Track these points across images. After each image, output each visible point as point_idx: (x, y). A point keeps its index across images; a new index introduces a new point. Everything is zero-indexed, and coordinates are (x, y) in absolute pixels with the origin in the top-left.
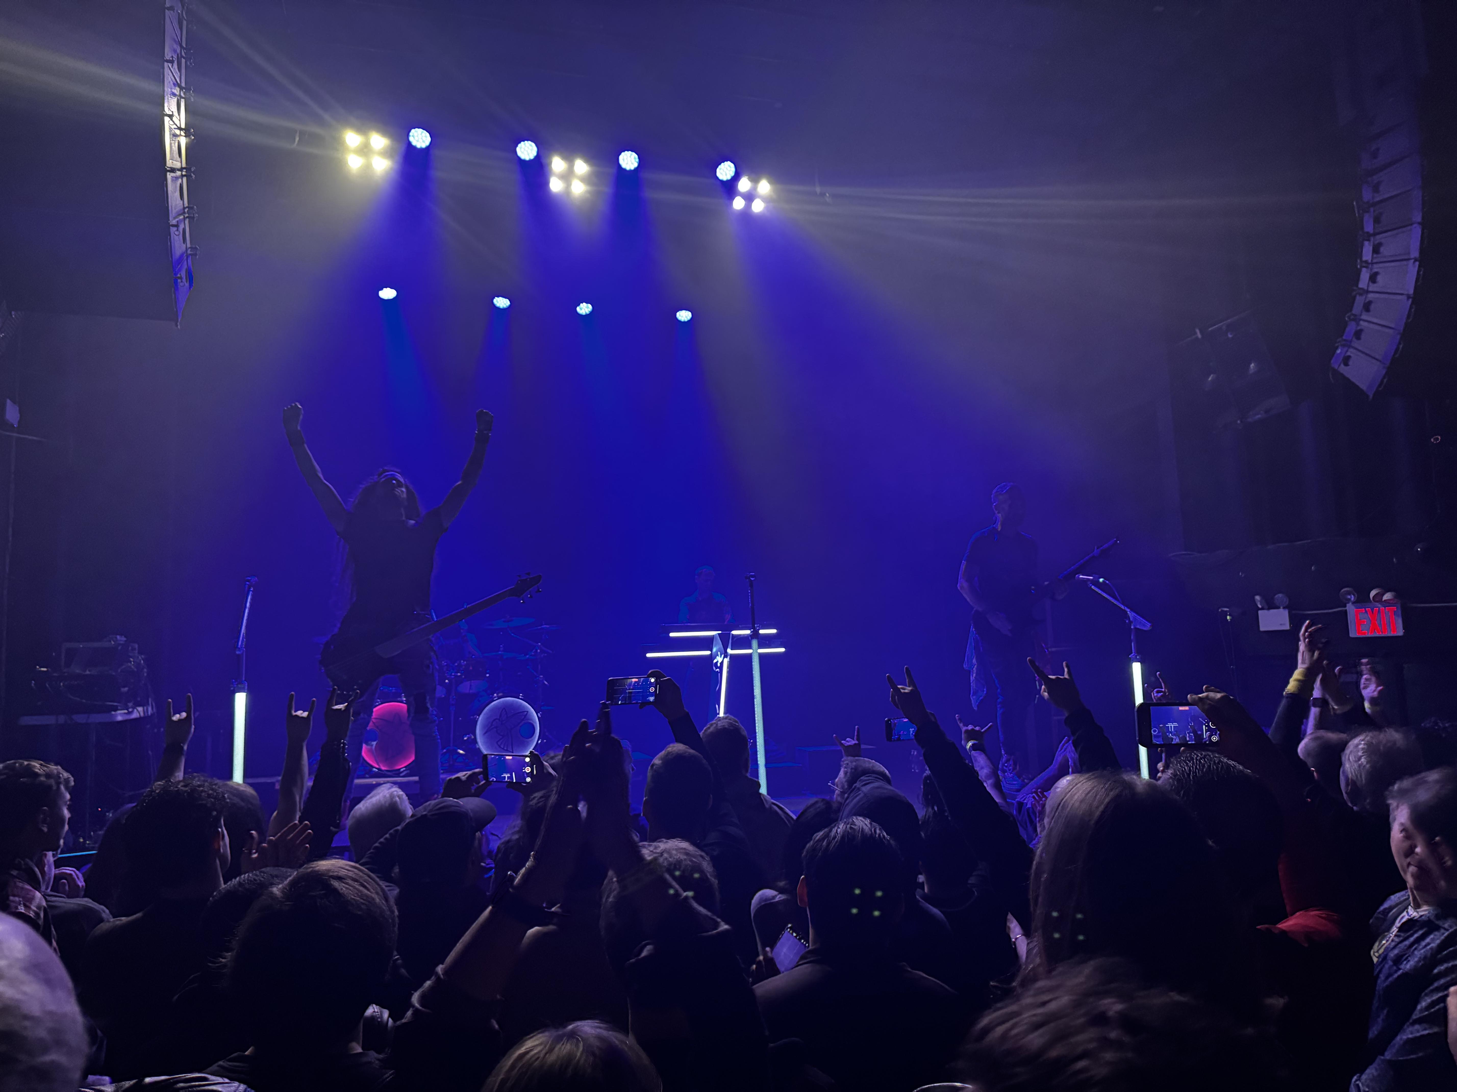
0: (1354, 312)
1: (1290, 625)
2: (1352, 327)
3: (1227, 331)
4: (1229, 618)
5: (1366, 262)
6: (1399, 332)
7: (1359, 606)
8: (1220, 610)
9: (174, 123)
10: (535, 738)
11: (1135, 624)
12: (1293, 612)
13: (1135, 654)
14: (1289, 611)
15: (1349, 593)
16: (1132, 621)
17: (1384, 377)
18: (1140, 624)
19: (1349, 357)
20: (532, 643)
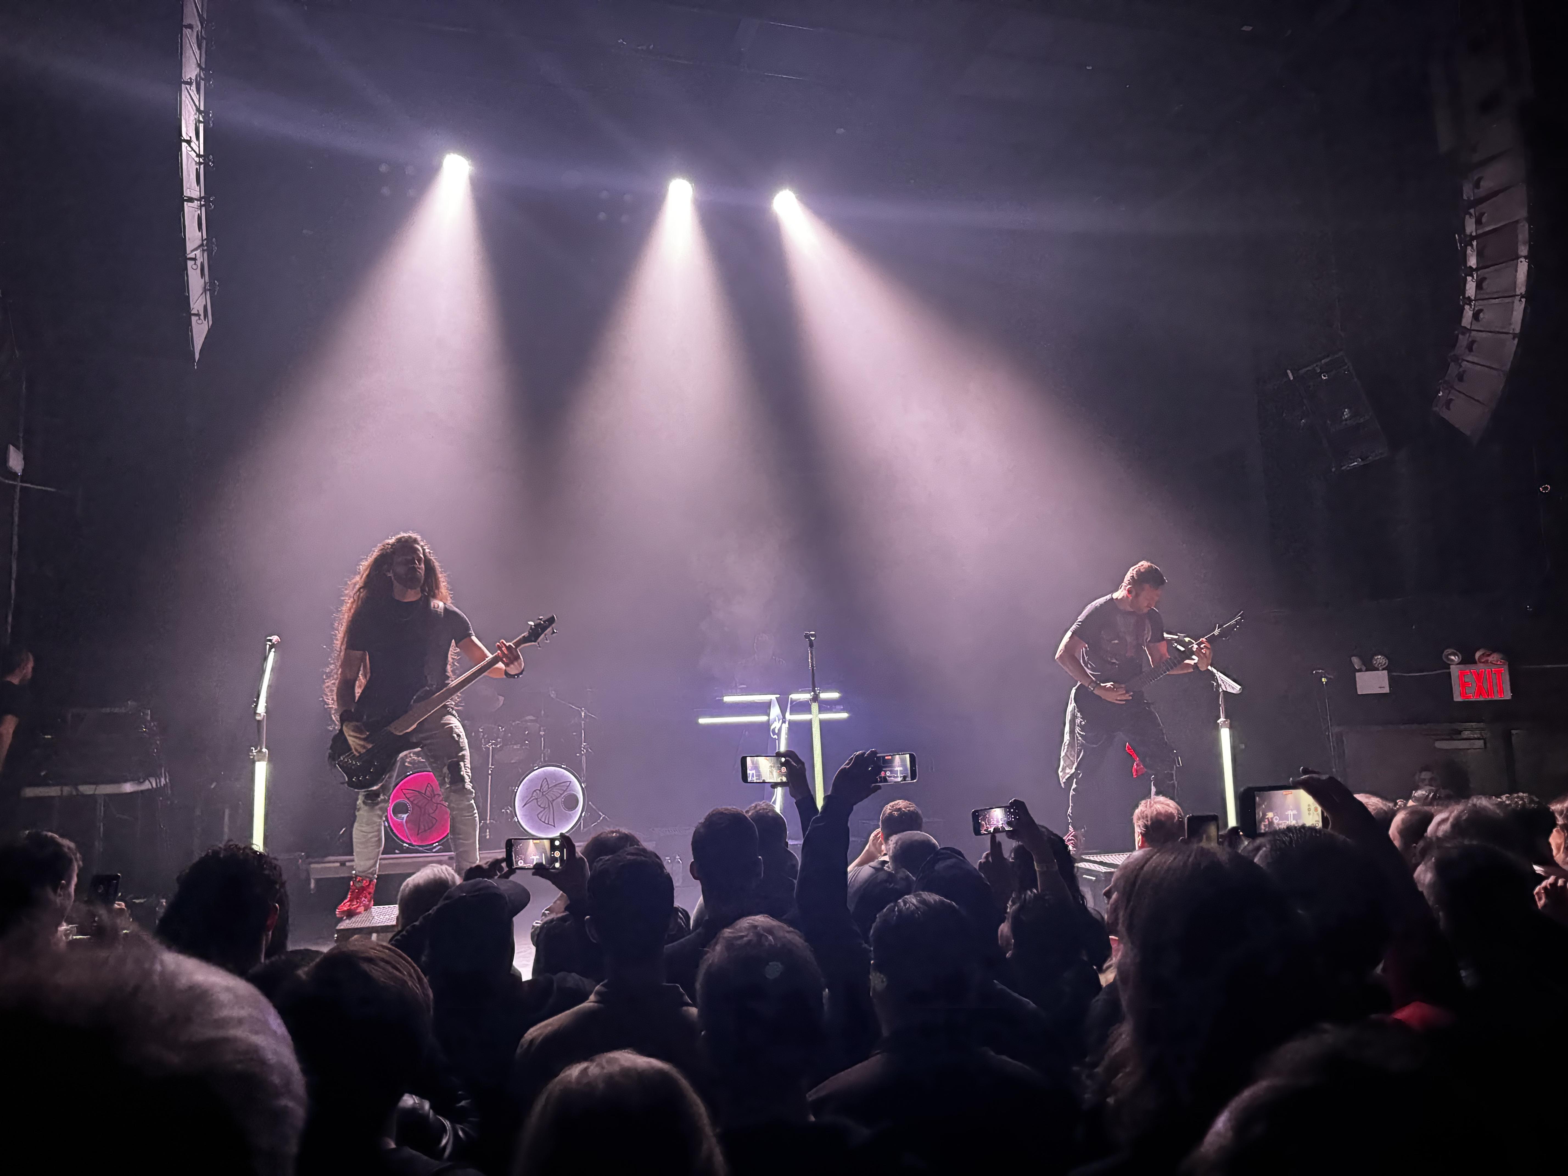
0: (1456, 352)
1: (1390, 689)
2: (1453, 370)
3: (1321, 373)
4: (1324, 680)
5: (1469, 299)
6: (1505, 373)
7: (1464, 668)
8: (1314, 672)
9: (192, 149)
10: (578, 811)
11: (1224, 686)
12: (1393, 674)
13: (1224, 719)
14: (1388, 674)
15: (1452, 654)
16: (1221, 683)
17: (1489, 422)
18: (1229, 687)
19: (1451, 400)
20: (575, 707)
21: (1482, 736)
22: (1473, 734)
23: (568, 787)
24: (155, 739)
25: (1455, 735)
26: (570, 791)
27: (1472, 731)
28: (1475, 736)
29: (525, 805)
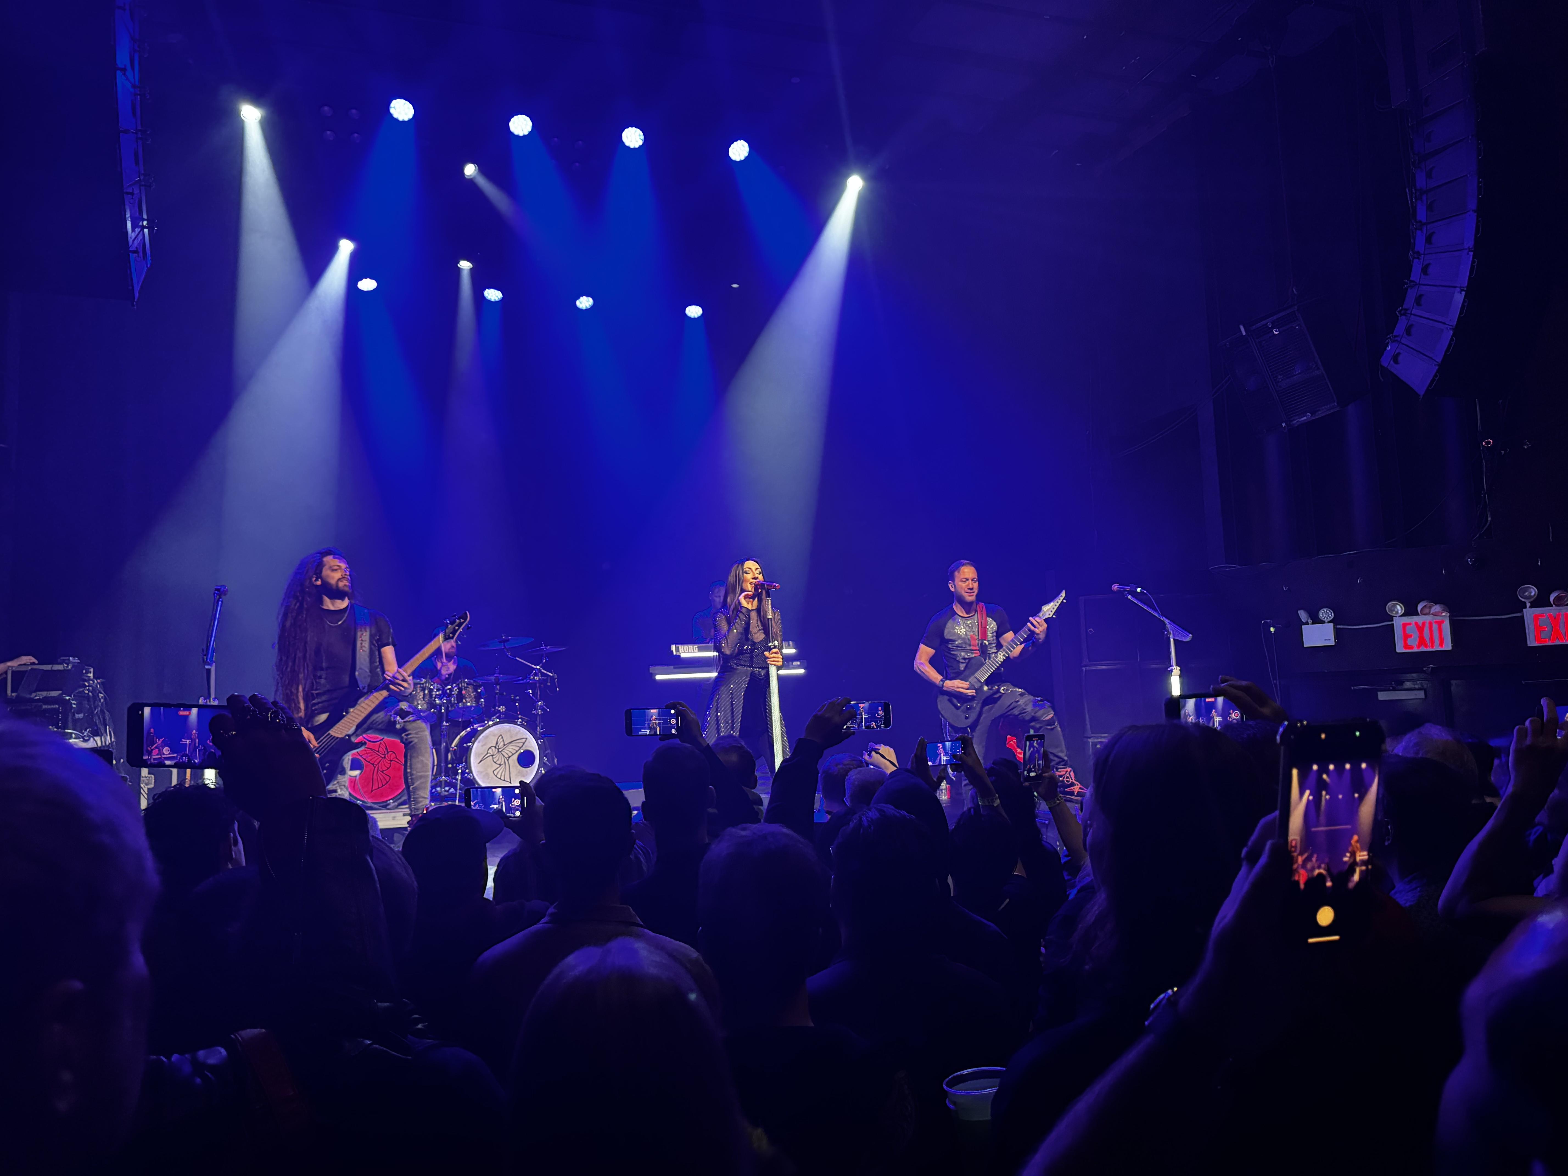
0: (1405, 306)
1: (1335, 641)
2: (1402, 323)
3: (1272, 328)
4: (1272, 629)
5: (1418, 253)
6: (1451, 327)
7: (1406, 619)
8: (1263, 622)
9: (127, 79)
10: (535, 767)
11: (1174, 636)
12: (1338, 627)
13: (1175, 667)
14: (1334, 626)
15: (1394, 606)
16: (1171, 632)
17: (1435, 376)
18: (1180, 635)
19: (1399, 354)
20: (530, 665)
21: (1423, 686)
22: (1414, 685)
23: (524, 743)
24: (98, 696)
25: (1398, 686)
26: (526, 747)
27: (1413, 681)
28: (1417, 687)
29: (481, 761)
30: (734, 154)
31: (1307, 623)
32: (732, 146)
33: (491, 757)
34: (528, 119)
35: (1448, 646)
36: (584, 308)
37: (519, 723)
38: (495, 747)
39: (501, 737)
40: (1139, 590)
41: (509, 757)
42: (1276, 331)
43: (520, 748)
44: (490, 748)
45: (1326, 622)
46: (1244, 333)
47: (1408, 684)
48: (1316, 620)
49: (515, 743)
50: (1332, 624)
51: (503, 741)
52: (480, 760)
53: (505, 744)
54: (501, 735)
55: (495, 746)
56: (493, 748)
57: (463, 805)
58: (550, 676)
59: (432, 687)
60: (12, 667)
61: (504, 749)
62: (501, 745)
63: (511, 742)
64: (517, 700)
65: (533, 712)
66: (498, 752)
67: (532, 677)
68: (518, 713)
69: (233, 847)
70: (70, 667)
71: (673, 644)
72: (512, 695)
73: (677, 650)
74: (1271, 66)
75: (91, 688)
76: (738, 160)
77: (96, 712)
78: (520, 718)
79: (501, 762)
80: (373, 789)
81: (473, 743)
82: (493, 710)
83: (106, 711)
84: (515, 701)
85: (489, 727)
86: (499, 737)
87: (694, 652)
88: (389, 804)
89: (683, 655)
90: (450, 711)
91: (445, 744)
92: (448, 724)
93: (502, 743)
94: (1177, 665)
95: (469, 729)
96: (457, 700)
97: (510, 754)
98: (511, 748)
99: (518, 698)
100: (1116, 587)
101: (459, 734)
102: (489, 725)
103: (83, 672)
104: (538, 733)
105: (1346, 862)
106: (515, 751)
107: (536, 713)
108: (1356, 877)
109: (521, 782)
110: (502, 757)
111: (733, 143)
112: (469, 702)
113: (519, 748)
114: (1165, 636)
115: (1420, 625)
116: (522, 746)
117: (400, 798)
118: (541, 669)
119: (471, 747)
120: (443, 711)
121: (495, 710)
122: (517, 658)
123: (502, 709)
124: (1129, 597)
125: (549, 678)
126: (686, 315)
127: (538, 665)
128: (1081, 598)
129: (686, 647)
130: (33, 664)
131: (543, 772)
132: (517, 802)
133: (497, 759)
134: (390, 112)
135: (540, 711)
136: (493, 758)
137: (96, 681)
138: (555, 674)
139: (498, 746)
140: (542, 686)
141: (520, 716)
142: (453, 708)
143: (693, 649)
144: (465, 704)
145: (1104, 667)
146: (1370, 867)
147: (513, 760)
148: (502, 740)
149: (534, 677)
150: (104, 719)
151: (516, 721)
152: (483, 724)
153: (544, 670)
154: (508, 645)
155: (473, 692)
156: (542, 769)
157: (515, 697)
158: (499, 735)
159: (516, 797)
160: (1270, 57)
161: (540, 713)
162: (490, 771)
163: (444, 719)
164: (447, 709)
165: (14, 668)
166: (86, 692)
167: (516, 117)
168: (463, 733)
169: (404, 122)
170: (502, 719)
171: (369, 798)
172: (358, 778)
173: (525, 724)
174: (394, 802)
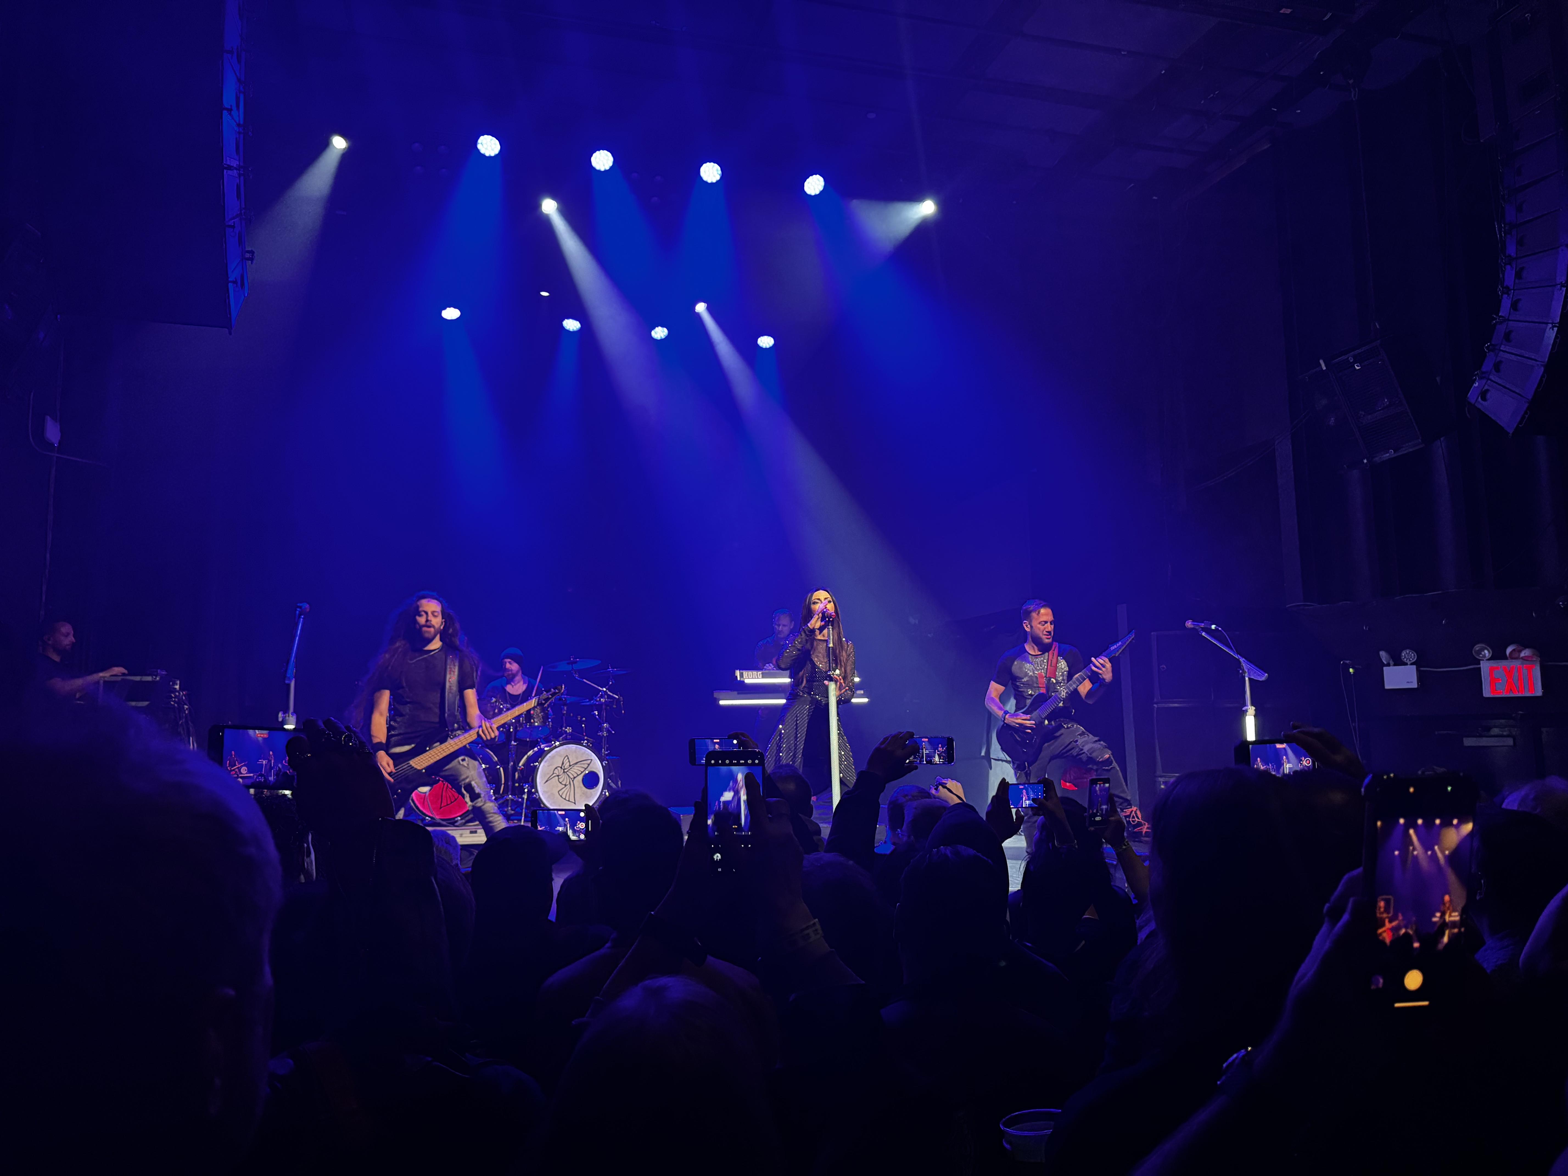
1: (1418, 684)
3: (1354, 363)
4: (1351, 670)
5: (1507, 288)
6: (1543, 363)
7: (1494, 664)
8: (1342, 662)
9: (233, 118)
10: (598, 789)
11: (1250, 674)
12: (1422, 669)
13: (1250, 707)
14: (1417, 668)
15: (1483, 649)
16: (1247, 671)
17: (1526, 413)
18: (1255, 674)
19: (1487, 390)
20: (597, 687)
21: (1511, 733)
22: (1502, 731)
23: (589, 765)
24: (184, 708)
25: (1485, 731)
26: (591, 768)
27: (1501, 728)
28: (1505, 733)
29: (547, 781)
30: (809, 188)
31: (1388, 665)
32: (808, 180)
33: (557, 777)
34: (609, 154)
35: (1539, 692)
36: (659, 338)
37: (584, 744)
38: (561, 768)
39: (566, 758)
40: (1213, 627)
41: (575, 778)
42: (1358, 366)
43: (586, 769)
44: (556, 768)
45: (1409, 664)
46: (1324, 368)
47: (1495, 731)
48: (1398, 662)
49: (581, 764)
50: (1415, 666)
51: (569, 761)
52: (545, 781)
53: (571, 764)
54: (567, 756)
55: (561, 766)
56: (559, 769)
57: (529, 825)
58: (615, 698)
59: (501, 706)
60: (105, 677)
61: (569, 770)
62: (567, 765)
63: (576, 763)
64: (584, 721)
65: (598, 734)
66: (564, 772)
67: (598, 699)
68: (584, 734)
69: (305, 857)
70: (158, 679)
71: (737, 669)
72: (579, 717)
73: (742, 675)
74: (1354, 99)
75: (176, 700)
76: (813, 194)
77: (180, 723)
78: (586, 740)
79: (566, 783)
80: (442, 805)
81: (540, 763)
82: (560, 730)
83: (190, 722)
84: (582, 722)
85: (556, 747)
86: (564, 758)
87: (758, 678)
88: (457, 821)
89: (747, 681)
90: (518, 731)
91: (512, 763)
92: (516, 744)
93: (568, 764)
94: (1253, 704)
95: (536, 749)
96: (525, 721)
97: (575, 775)
98: (577, 769)
99: (584, 719)
100: (1190, 623)
101: (527, 753)
102: (556, 746)
103: (170, 683)
104: (603, 755)
105: (1435, 923)
106: (580, 772)
107: (601, 735)
108: (1446, 939)
109: (586, 806)
110: (568, 777)
111: (808, 178)
112: (537, 722)
113: (584, 769)
114: (1240, 676)
115: (1509, 669)
116: (587, 767)
117: (468, 816)
118: (607, 691)
119: (538, 767)
120: (511, 730)
121: (561, 731)
122: (585, 680)
123: (569, 730)
124: (1203, 634)
125: (615, 700)
126: (758, 345)
127: (604, 687)
128: (1152, 633)
129: (750, 673)
130: (124, 674)
131: (607, 794)
132: (582, 825)
133: (562, 779)
134: (477, 148)
135: (605, 732)
136: (559, 778)
137: (181, 693)
138: (621, 696)
139: (564, 767)
140: (608, 708)
141: (586, 738)
142: (521, 728)
143: (757, 675)
144: (533, 724)
145: (1176, 705)
146: (1463, 929)
147: (578, 781)
148: (567, 760)
149: (600, 700)
150: (188, 729)
151: (582, 742)
152: (550, 744)
153: (610, 692)
154: (575, 667)
155: (540, 713)
156: (606, 791)
157: (581, 718)
158: (565, 755)
159: (581, 820)
160: (1352, 90)
161: (605, 735)
162: (555, 791)
163: (513, 739)
164: (515, 729)
165: (106, 679)
166: (172, 703)
167: (597, 152)
168: (531, 753)
169: (490, 157)
170: (569, 739)
171: (438, 815)
172: (427, 794)
173: (591, 745)
174: (461, 819)
